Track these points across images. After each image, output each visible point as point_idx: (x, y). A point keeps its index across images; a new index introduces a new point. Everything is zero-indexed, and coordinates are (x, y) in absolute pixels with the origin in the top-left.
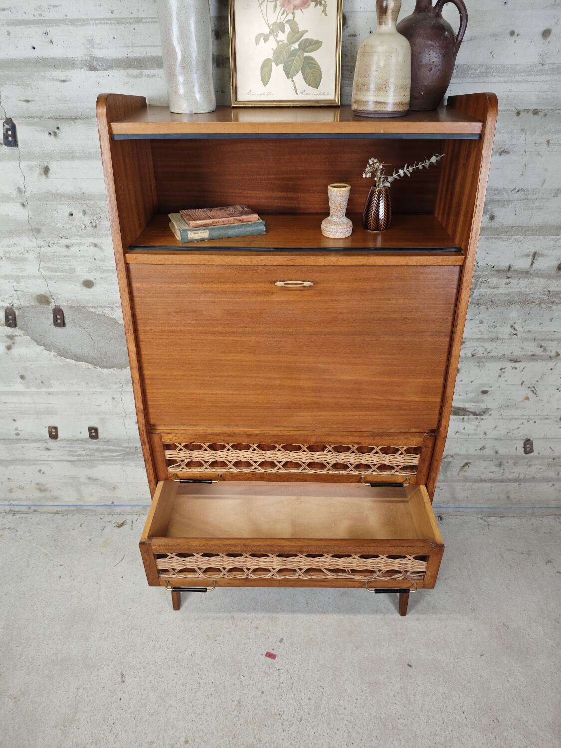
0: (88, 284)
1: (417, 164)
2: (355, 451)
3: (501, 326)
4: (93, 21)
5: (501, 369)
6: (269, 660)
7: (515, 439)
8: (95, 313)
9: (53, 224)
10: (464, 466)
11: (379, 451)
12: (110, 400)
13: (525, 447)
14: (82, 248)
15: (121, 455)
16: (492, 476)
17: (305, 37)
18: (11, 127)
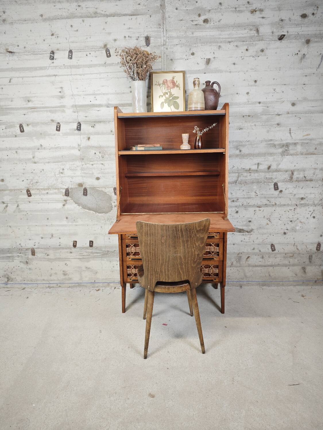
0: (98, 179)
1: (209, 127)
3: (251, 192)
5: (254, 211)
6: (165, 326)
7: (266, 244)
8: (99, 190)
9: (88, 157)
10: (247, 258)
12: (100, 227)
13: (272, 248)
14: (97, 165)
16: (260, 263)
17: (174, 96)
18: (79, 125)
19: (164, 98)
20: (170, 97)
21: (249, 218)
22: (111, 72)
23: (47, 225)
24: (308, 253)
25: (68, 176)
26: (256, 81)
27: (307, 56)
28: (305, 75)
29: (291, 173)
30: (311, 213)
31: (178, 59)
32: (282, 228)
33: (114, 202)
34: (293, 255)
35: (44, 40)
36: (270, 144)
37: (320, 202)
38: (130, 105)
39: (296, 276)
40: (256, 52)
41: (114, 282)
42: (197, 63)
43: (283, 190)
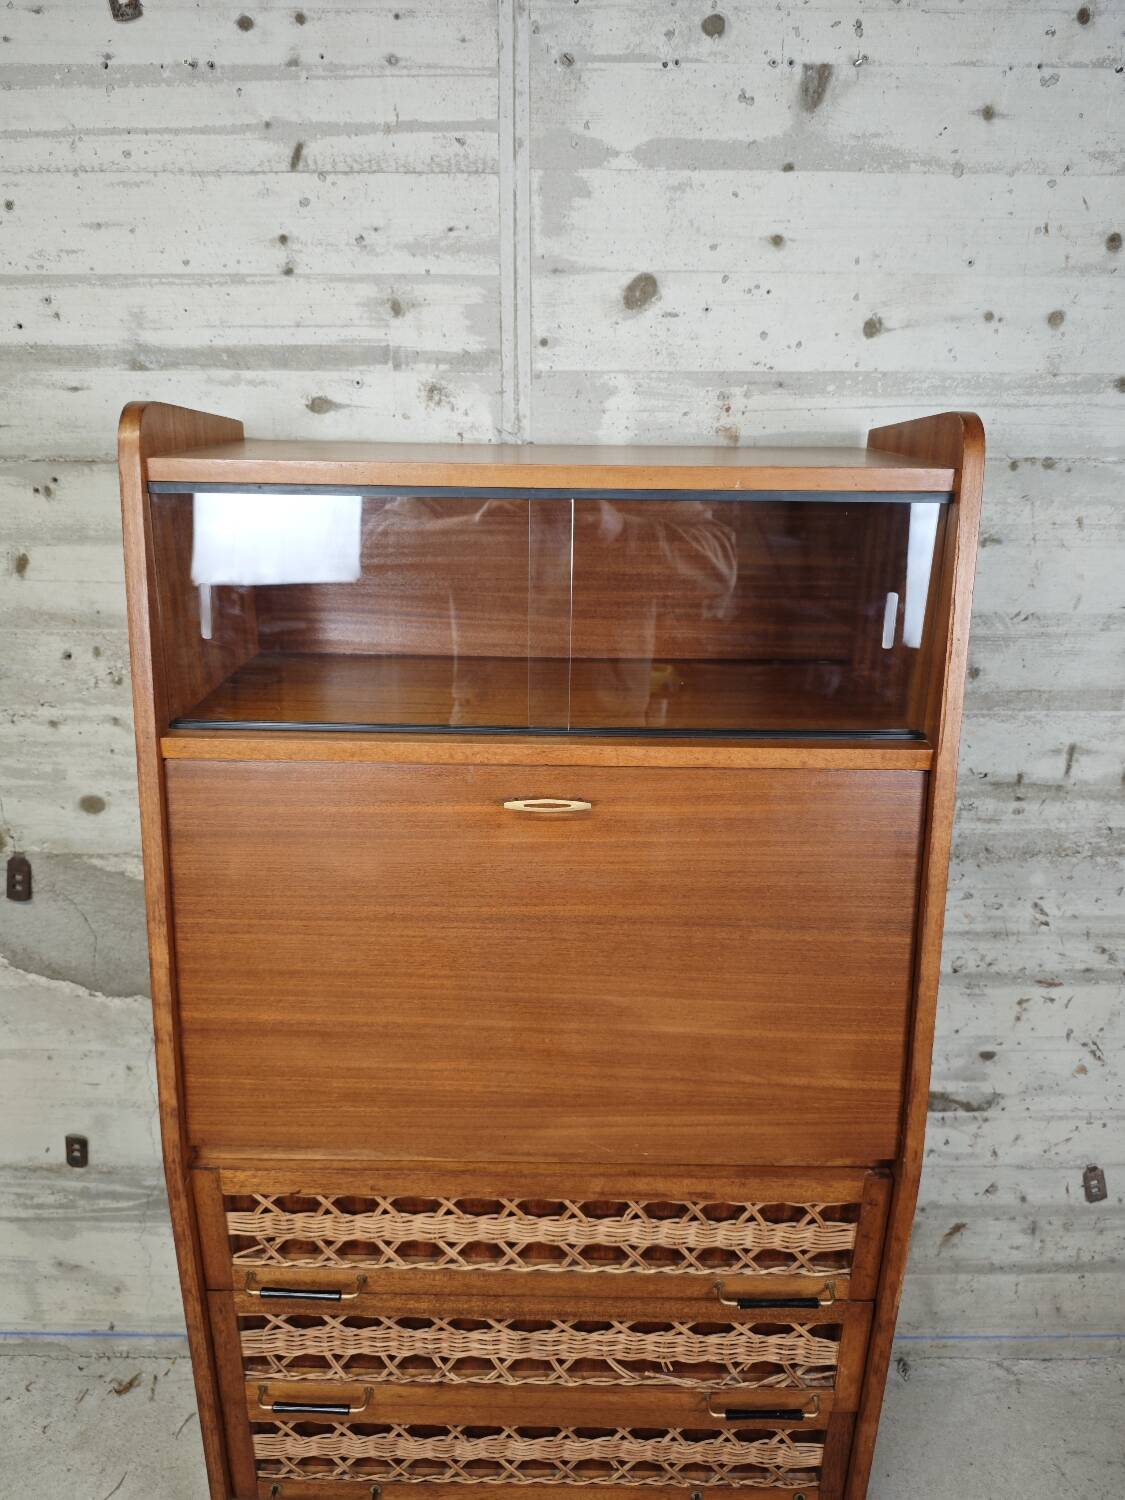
0: (92, 805)
2: (700, 1215)
3: (1012, 905)
4: (146, 280)
5: (1020, 1003)
7: (1063, 1166)
8: (102, 869)
9: (26, 675)
10: (951, 1234)
11: (758, 1216)
12: (124, 1072)
13: (1087, 1187)
14: (85, 727)
15: (141, 1205)
16: (1017, 1257)
21: (984, 1039)
26: (1114, 242)
31: (603, 59)
42: (743, 97)
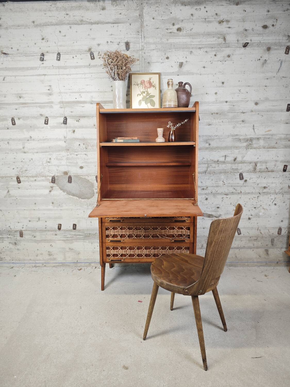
0: (81, 168)
1: (182, 123)
3: (219, 181)
4: (93, 92)
5: (222, 198)
6: (140, 303)
8: (82, 178)
9: (73, 148)
12: (83, 212)
14: (81, 155)
15: (84, 237)
17: (151, 94)
18: (66, 119)
19: (142, 96)
20: (147, 95)
21: (217, 205)
22: (94, 73)
23: (34, 209)
24: (270, 237)
25: (55, 165)
26: (223, 83)
27: (268, 62)
28: (267, 78)
29: (254, 164)
30: (273, 200)
31: (154, 62)
32: (247, 214)
33: (96, 189)
34: (257, 238)
35: (35, 44)
36: (236, 138)
37: (281, 191)
38: (111, 102)
39: (259, 257)
40: (224, 57)
41: (95, 262)
42: (172, 66)
43: (247, 180)
